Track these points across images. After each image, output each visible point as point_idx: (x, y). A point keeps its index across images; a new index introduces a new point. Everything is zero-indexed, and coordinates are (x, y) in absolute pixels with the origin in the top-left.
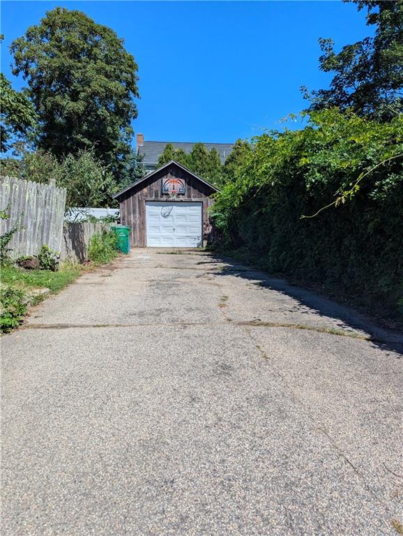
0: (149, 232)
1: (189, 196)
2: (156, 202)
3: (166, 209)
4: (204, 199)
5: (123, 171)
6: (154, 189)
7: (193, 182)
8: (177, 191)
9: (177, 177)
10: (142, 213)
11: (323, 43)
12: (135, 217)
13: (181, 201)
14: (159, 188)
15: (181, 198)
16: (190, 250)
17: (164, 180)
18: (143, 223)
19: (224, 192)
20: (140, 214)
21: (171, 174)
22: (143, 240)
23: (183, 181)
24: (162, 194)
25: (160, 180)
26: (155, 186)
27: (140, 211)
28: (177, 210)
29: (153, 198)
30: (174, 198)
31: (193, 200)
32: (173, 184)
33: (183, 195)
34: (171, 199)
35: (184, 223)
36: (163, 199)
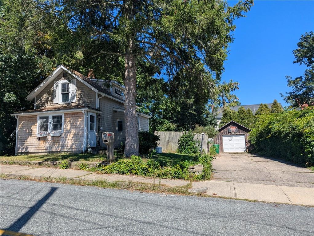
0: (225, 146)
1: (239, 133)
2: (226, 135)
3: (230, 138)
4: (245, 133)
5: (207, 121)
7: (240, 127)
8: (234, 131)
9: (234, 126)
10: (221, 139)
11: (287, 77)
12: (219, 141)
13: (236, 135)
14: (227, 130)
15: (236, 133)
16: (241, 153)
17: (229, 127)
18: (222, 143)
19: (253, 130)
20: (220, 140)
21: (232, 125)
22: (222, 149)
23: (236, 127)
24: (229, 132)
25: (227, 128)
26: (226, 130)
27: (220, 139)
28: (234, 138)
29: (225, 134)
30: (233, 133)
31: (241, 134)
32: (232, 129)
33: (237, 132)
34: (232, 134)
35: (238, 143)
36: (229, 134)
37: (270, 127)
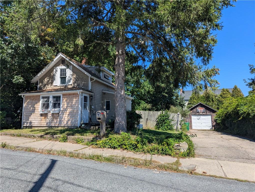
0: (193, 124)
1: (206, 113)
3: (198, 117)
4: (212, 113)
5: (177, 103)
6: (194, 111)
7: (207, 109)
8: (202, 111)
9: (202, 107)
10: (191, 118)
11: (250, 66)
12: (188, 120)
13: (204, 114)
14: (196, 111)
15: (204, 113)
16: (209, 130)
17: (197, 108)
18: (191, 121)
19: (219, 112)
20: (190, 119)
21: (200, 106)
22: (191, 127)
23: (204, 108)
24: (197, 112)
25: (196, 108)
26: (194, 110)
27: (190, 118)
28: (202, 117)
29: (194, 114)
30: (201, 113)
31: (208, 114)
32: (200, 109)
33: (204, 112)
34: (200, 114)
35: (205, 121)
36: (197, 114)
37: (238, 109)
